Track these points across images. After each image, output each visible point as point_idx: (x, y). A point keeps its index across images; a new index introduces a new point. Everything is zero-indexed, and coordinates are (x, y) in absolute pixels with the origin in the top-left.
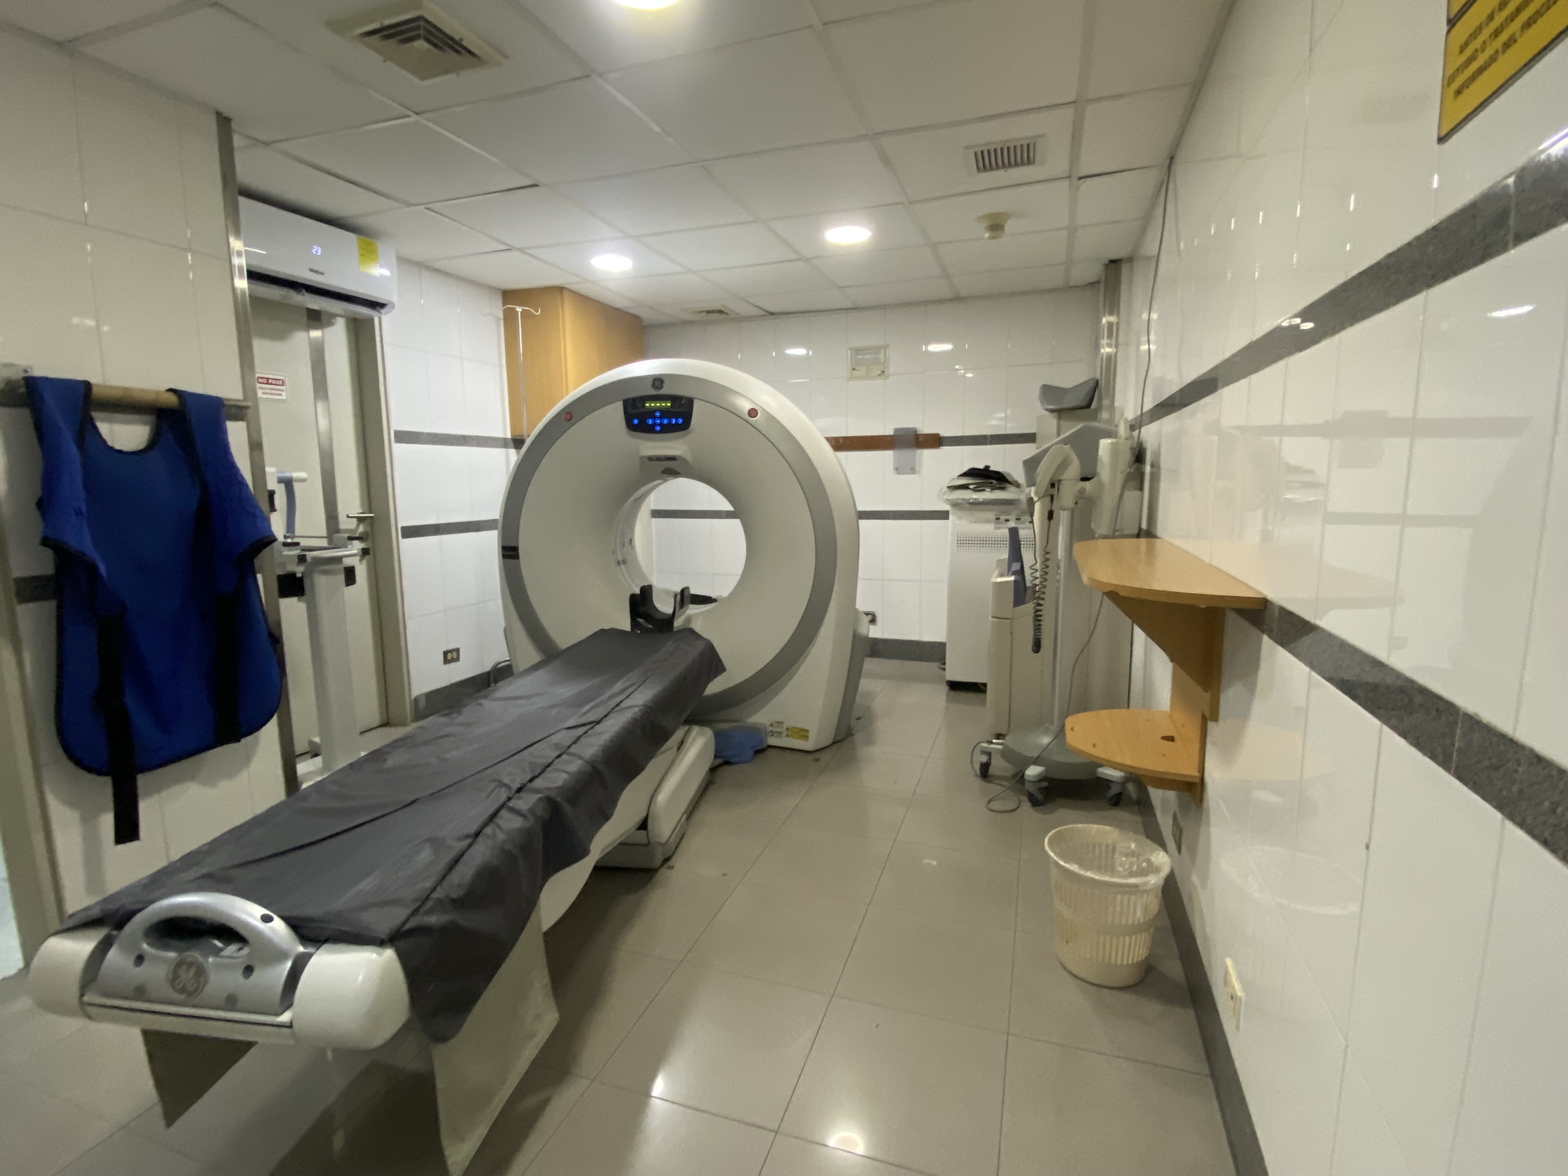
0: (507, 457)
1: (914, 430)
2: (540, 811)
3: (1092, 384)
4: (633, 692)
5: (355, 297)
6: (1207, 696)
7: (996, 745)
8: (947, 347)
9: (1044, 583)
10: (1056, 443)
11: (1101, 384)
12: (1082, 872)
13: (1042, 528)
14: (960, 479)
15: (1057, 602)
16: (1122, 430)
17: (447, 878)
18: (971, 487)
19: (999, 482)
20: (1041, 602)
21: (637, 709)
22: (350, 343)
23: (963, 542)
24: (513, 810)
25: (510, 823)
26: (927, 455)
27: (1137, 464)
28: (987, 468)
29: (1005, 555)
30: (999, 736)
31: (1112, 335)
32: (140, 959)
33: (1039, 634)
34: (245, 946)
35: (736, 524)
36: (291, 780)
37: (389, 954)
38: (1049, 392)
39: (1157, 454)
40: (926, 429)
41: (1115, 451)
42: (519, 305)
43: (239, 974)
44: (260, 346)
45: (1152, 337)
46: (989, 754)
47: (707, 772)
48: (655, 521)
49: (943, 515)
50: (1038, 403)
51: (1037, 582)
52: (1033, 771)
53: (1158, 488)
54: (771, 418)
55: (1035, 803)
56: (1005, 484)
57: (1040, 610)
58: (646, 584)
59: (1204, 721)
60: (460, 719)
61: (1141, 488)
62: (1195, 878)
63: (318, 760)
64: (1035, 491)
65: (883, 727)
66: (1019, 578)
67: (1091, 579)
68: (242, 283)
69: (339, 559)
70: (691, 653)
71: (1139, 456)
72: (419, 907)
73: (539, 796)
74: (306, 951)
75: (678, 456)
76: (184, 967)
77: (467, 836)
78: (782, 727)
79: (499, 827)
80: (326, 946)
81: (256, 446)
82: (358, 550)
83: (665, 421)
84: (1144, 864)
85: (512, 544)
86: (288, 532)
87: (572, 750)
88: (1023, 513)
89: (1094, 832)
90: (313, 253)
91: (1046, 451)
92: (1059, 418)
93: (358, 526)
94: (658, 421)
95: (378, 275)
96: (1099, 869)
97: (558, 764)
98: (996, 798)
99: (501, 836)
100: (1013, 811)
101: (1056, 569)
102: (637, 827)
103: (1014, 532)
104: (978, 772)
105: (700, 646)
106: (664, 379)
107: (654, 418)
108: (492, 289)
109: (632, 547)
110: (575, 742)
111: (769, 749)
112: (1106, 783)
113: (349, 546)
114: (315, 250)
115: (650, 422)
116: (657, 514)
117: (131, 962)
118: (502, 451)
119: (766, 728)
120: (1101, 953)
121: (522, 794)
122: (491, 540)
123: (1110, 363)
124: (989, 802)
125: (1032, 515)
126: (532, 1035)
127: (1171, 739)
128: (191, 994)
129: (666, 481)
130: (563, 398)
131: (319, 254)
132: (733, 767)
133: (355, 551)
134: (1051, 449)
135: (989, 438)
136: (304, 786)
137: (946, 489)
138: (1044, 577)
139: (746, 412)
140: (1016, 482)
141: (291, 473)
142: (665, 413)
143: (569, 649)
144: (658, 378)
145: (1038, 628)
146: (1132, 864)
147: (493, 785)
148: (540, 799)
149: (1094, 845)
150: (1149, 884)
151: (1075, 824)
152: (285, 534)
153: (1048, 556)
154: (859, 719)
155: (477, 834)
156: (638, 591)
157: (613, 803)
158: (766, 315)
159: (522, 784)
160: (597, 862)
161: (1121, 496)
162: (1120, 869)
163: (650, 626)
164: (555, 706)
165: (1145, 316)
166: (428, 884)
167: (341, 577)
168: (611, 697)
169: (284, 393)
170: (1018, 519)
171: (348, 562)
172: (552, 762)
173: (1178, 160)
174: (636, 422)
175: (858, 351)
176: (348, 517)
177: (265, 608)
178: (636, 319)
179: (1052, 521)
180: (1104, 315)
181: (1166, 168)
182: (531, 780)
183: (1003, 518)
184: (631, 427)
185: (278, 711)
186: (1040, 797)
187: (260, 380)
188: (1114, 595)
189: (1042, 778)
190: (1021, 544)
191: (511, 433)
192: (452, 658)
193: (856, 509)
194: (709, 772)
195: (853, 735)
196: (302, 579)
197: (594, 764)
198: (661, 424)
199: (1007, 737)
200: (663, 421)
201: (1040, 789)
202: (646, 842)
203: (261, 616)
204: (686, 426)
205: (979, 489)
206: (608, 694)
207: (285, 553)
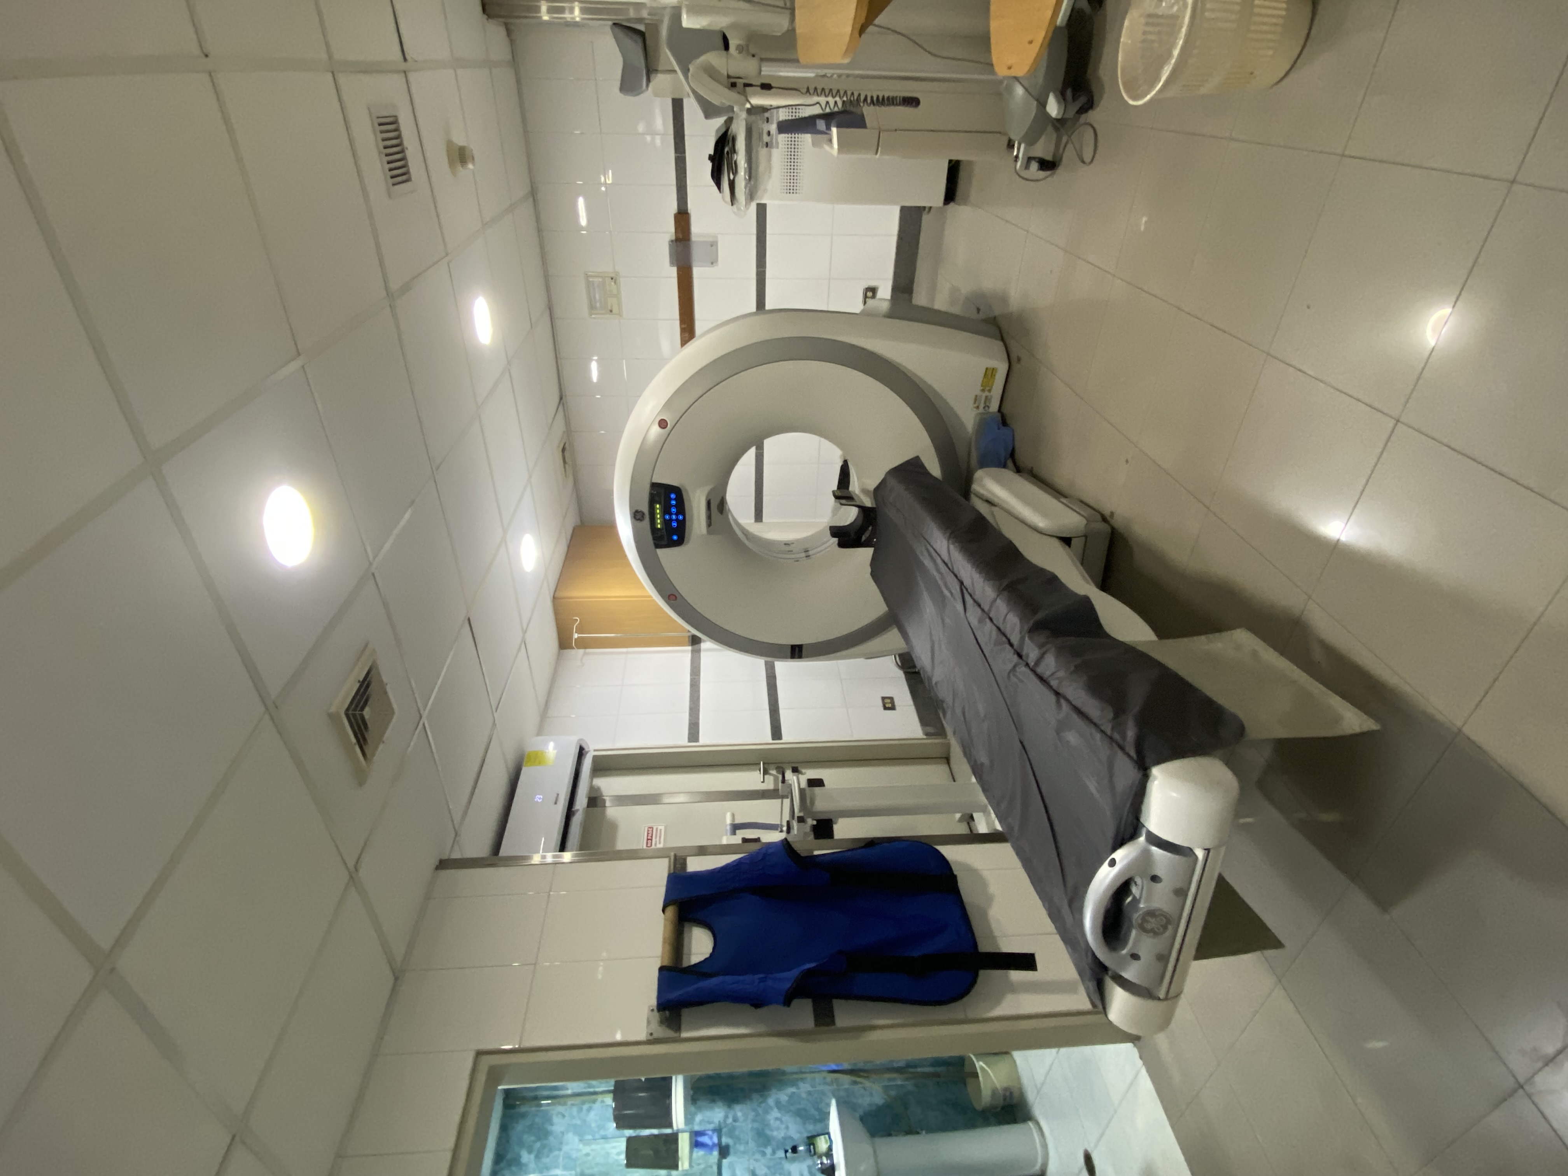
0: (707, 650)
1: (671, 243)
2: (1042, 639)
3: (618, 31)
4: (934, 550)
5: (576, 769)
7: (1020, 151)
8: (581, 202)
9: (842, 93)
10: (686, 78)
11: (618, 19)
12: (1173, 61)
13: (780, 95)
14: (723, 190)
15: (864, 77)
17: (1096, 720)
18: (732, 177)
19: (727, 143)
20: (862, 98)
21: (952, 547)
22: (617, 775)
23: (791, 187)
24: (1038, 662)
25: (1050, 664)
26: (698, 228)
28: (711, 158)
29: (807, 138)
30: (1010, 145)
31: (560, 7)
33: (898, 100)
34: (1134, 880)
35: (770, 442)
36: (993, 838)
37: (1156, 772)
38: (628, 85)
40: (670, 228)
41: (696, 9)
42: (572, 635)
43: (1159, 886)
44: (621, 844)
46: (1030, 159)
47: (1021, 476)
48: (766, 519)
49: (762, 210)
50: (642, 96)
52: (1053, 108)
54: (668, 405)
55: (1089, 105)
56: (728, 136)
57: (872, 97)
58: (829, 531)
60: (949, 700)
63: (975, 815)
64: (737, 104)
65: (989, 283)
66: (834, 120)
67: (847, 51)
68: (567, 856)
69: (802, 792)
70: (899, 491)
72: (1117, 743)
73: (1027, 639)
74: (1145, 835)
75: (706, 499)
76: (1145, 925)
77: (1058, 702)
78: (981, 396)
79: (1053, 674)
80: (1142, 820)
81: (702, 851)
82: (793, 776)
83: (674, 510)
85: (789, 650)
86: (777, 830)
87: (986, 609)
88: (762, 118)
89: (1130, 41)
90: (541, 802)
91: (694, 92)
92: (656, 71)
93: (771, 774)
94: (674, 517)
95: (555, 751)
96: (1173, 34)
97: (998, 621)
98: (1079, 154)
99: (1061, 674)
100: (1095, 131)
101: (826, 78)
102: (1067, 547)
103: (785, 127)
104: (1049, 173)
105: (892, 482)
106: (634, 511)
107: (671, 520)
108: (559, 658)
109: (793, 543)
110: (979, 606)
111: (1002, 410)
112: (1075, 15)
113: (790, 783)
114: (538, 800)
115: (675, 524)
116: (759, 516)
117: (1136, 963)
118: (703, 655)
119: (981, 414)
120: (1270, 37)
121: (1024, 653)
122: (783, 667)
123: (592, 9)
124: (1083, 162)
125: (765, 108)
126: (1255, 654)
128: (1168, 922)
129: (729, 510)
130: (654, 600)
131: (542, 797)
132: (1017, 451)
133: (795, 778)
134: (691, 84)
135: (678, 155)
136: (999, 828)
137: (735, 206)
138: (834, 93)
139: (662, 431)
140: (727, 125)
141: (727, 825)
142: (666, 510)
143: (888, 606)
144: (634, 516)
145: (890, 101)
147: (1012, 677)
148: (1030, 638)
149: (1145, 41)
152: (779, 831)
153: (812, 89)
154: (978, 310)
155: (1057, 694)
156: (836, 540)
157: (1042, 571)
158: (563, 404)
159: (1014, 654)
160: (1097, 587)
163: (869, 529)
164: (943, 620)
166: (1098, 736)
167: (817, 790)
168: (938, 571)
169: (660, 827)
170: (768, 123)
171: (804, 784)
172: (996, 626)
174: (675, 538)
175: (592, 307)
176: (763, 782)
177: (842, 850)
178: (577, 530)
179: (773, 84)
180: (540, 17)
182: (1011, 645)
183: (766, 139)
184: (680, 542)
185: (931, 843)
186: (1083, 100)
187: (649, 845)
189: (1062, 96)
190: (796, 119)
191: (687, 646)
192: (891, 703)
193: (754, 313)
194: (1019, 474)
195: (995, 318)
196: (818, 821)
197: (1002, 589)
198: (677, 514)
199: (1013, 137)
200: (674, 512)
201: (1074, 99)
202: (1084, 538)
203: (849, 853)
204: (677, 491)
205: (733, 168)
206: (935, 573)
207: (796, 833)
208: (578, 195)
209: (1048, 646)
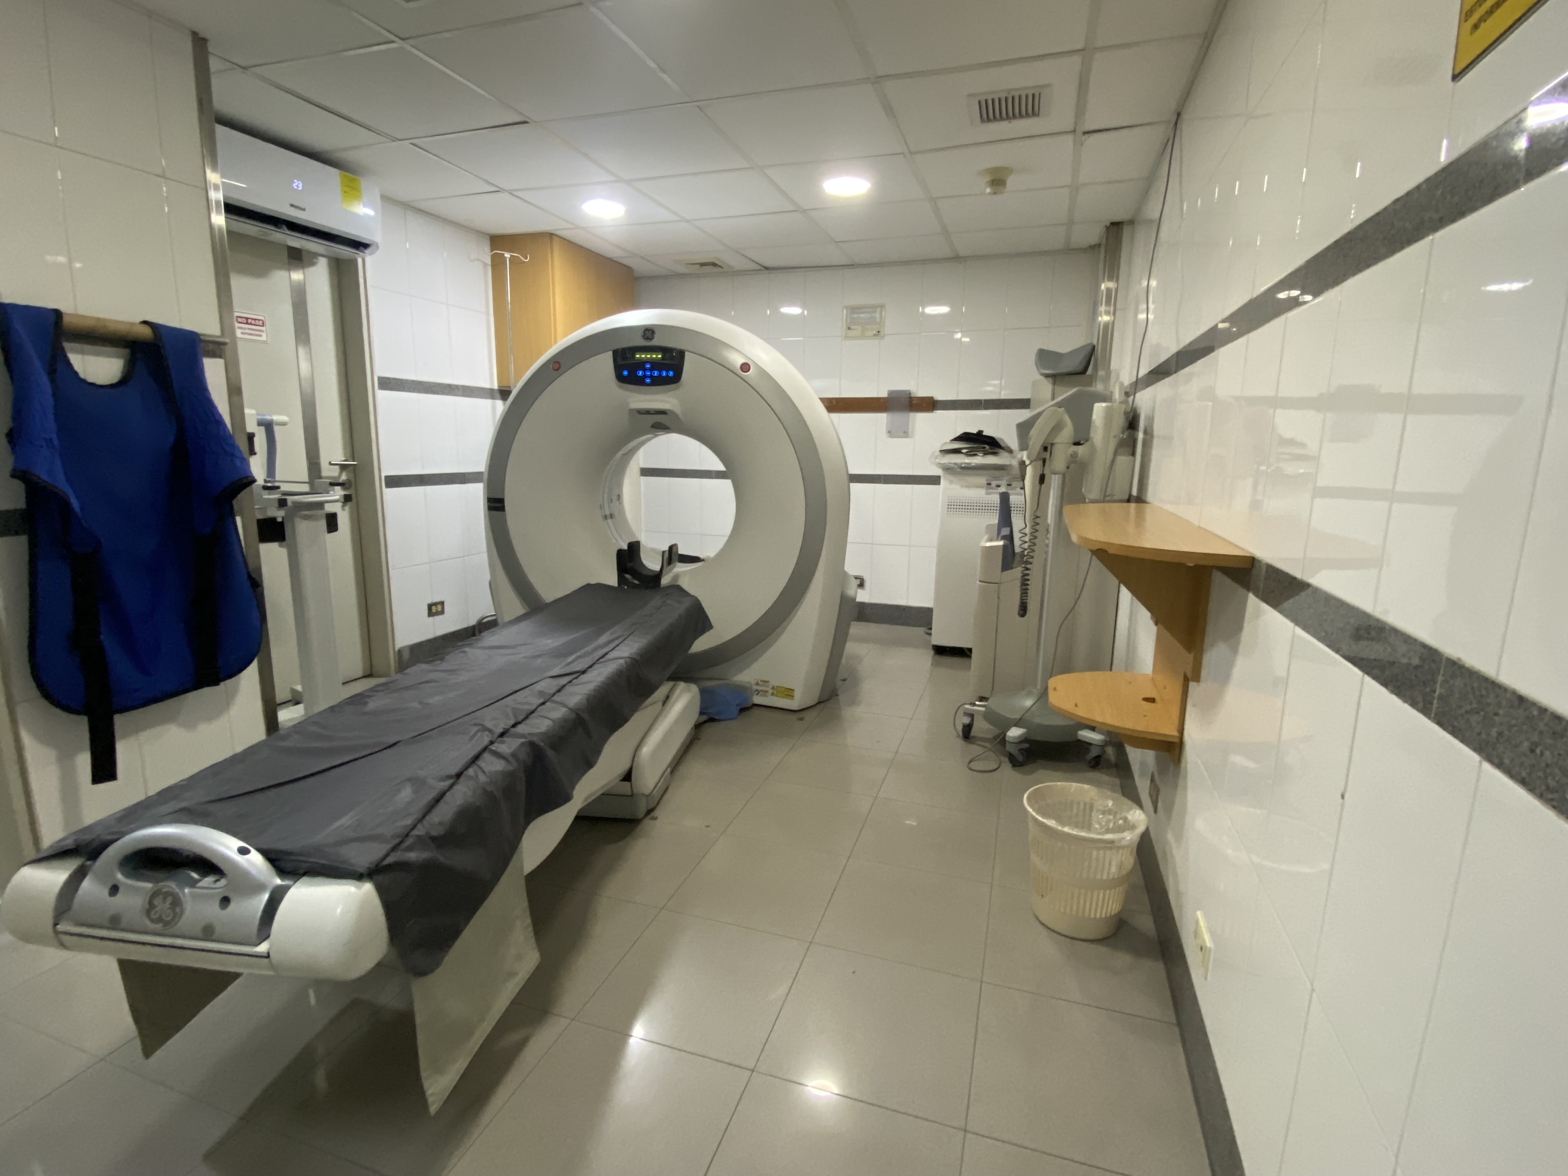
0: (494, 407)
1: (908, 392)
2: (523, 756)
3: (1089, 348)
4: (618, 645)
5: (337, 236)
6: (1190, 657)
7: (979, 707)
8: (944, 309)
9: (1032, 548)
10: (1052, 406)
11: (1097, 350)
12: (1060, 828)
13: (1032, 493)
14: (953, 443)
15: (1045, 565)
16: (1117, 395)
17: (428, 818)
18: (964, 451)
19: (991, 447)
20: (1028, 566)
21: (622, 661)
22: (332, 284)
23: (955, 507)
24: (496, 754)
25: (492, 765)
26: (920, 420)
27: (1130, 431)
28: (980, 433)
29: (995, 520)
30: (982, 699)
31: (1111, 302)
32: (114, 890)
33: (1025, 598)
34: (222, 878)
35: (727, 485)
36: (272, 724)
37: (368, 887)
38: (1044, 357)
39: (1151, 420)
40: (921, 392)
41: (1109, 415)
42: (509, 251)
43: (215, 905)
44: (238, 283)
45: (1151, 306)
46: (972, 716)
47: (692, 728)
48: (644, 480)
49: (934, 480)
50: (1033, 368)
51: (1026, 546)
52: (1015, 733)
53: (1150, 454)
54: (764, 374)
55: (1015, 763)
56: (997, 449)
57: (1028, 575)
58: (634, 540)
59: (1186, 680)
60: (444, 666)
61: (1133, 454)
62: (1170, 837)
63: (300, 708)
64: (1027, 455)
65: (870, 689)
66: (1008, 542)
67: (1081, 538)
68: (219, 219)
69: (320, 505)
70: (677, 610)
71: (1132, 423)
72: (401, 842)
73: (523, 740)
74: (283, 883)
75: (668, 410)
76: (160, 897)
77: (449, 777)
78: (768, 687)
79: (480, 768)
80: (305, 879)
81: (235, 391)
82: (340, 496)
83: (656, 373)
84: (1121, 822)
85: (498, 496)
86: (268, 477)
87: (556, 698)
88: (1015, 478)
89: (1072, 791)
90: (293, 187)
91: (1039, 415)
92: (1054, 384)
93: (341, 473)
94: (648, 373)
95: (362, 214)
96: (1076, 825)
97: (542, 710)
98: (977, 758)
99: (482, 778)
100: (995, 770)
101: (1045, 533)
102: (621, 778)
103: (1005, 498)
104: (961, 734)
105: (687, 603)
106: (655, 330)
107: (645, 370)
108: (479, 233)
109: (620, 503)
110: (559, 691)
111: (755, 708)
112: (1086, 745)
113: (330, 492)
114: (296, 184)
115: (640, 373)
116: (647, 472)
117: (106, 892)
118: (488, 401)
119: (751, 687)
120: (1075, 908)
121: (505, 739)
122: (477, 492)
123: (1108, 331)
124: (970, 762)
125: (1023, 480)
126: (512, 974)
127: (1152, 700)
128: (166, 924)
129: (654, 437)
130: (551, 347)
131: (300, 189)
132: (714, 724)
133: (337, 497)
134: (1045, 412)
135: (983, 402)
136: (285, 726)
137: (939, 453)
138: (1032, 541)
139: (739, 365)
140: (1009, 448)
141: (271, 416)
142: (655, 365)
143: (554, 602)
144: (649, 329)
145: (1024, 592)
146: (1108, 821)
147: (476, 729)
148: (523, 744)
149: (1072, 802)
150: (1126, 839)
151: (1055, 782)
152: (265, 478)
153: (1038, 520)
154: (844, 680)
155: (459, 775)
156: (625, 547)
157: (598, 752)
158: (760, 270)
159: (504, 729)
160: (580, 811)
161: (1113, 461)
162: (1097, 826)
163: (636, 582)
164: (539, 656)
165: (1145, 283)
166: (409, 821)
167: (323, 524)
168: (595, 649)
169: (264, 335)
170: (1009, 485)
171: (329, 508)
172: (536, 709)
173: (1185, 116)
174: (626, 373)
175: (853, 309)
176: (330, 464)
177: (245, 553)
178: (628, 269)
179: (1043, 485)
180: (1104, 282)
181: (1173, 124)
182: (515, 725)
183: (994, 483)
184: (620, 378)
185: (260, 654)
186: (1020, 758)
187: (240, 320)
188: (1102, 554)
189: (1024, 740)
190: (1011, 510)
191: (498, 384)
192: (437, 610)
193: (847, 471)
194: (694, 728)
195: (837, 695)
196: (282, 523)
197: (578, 712)
198: (651, 377)
199: (990, 700)
200: (654, 373)
201: (1021, 750)
202: (630, 793)
203: (240, 558)
204: (676, 379)
205: (971, 453)
206: (592, 646)
207: (264, 497)
208: (952, 306)
209: (515, 764)
